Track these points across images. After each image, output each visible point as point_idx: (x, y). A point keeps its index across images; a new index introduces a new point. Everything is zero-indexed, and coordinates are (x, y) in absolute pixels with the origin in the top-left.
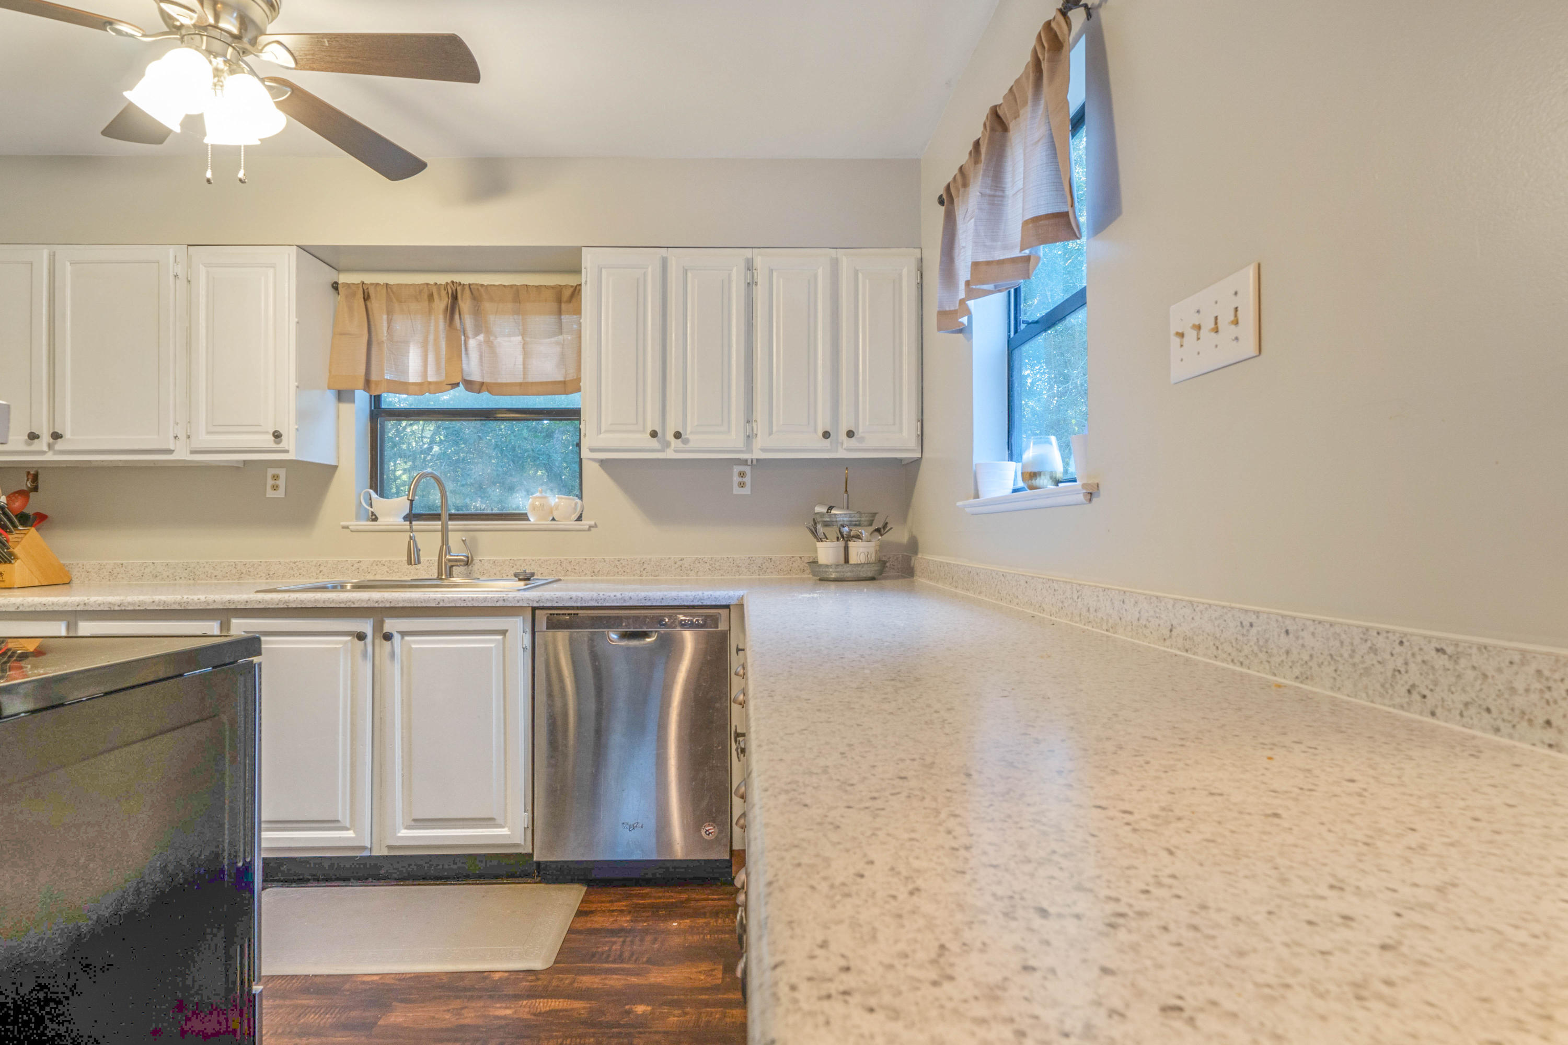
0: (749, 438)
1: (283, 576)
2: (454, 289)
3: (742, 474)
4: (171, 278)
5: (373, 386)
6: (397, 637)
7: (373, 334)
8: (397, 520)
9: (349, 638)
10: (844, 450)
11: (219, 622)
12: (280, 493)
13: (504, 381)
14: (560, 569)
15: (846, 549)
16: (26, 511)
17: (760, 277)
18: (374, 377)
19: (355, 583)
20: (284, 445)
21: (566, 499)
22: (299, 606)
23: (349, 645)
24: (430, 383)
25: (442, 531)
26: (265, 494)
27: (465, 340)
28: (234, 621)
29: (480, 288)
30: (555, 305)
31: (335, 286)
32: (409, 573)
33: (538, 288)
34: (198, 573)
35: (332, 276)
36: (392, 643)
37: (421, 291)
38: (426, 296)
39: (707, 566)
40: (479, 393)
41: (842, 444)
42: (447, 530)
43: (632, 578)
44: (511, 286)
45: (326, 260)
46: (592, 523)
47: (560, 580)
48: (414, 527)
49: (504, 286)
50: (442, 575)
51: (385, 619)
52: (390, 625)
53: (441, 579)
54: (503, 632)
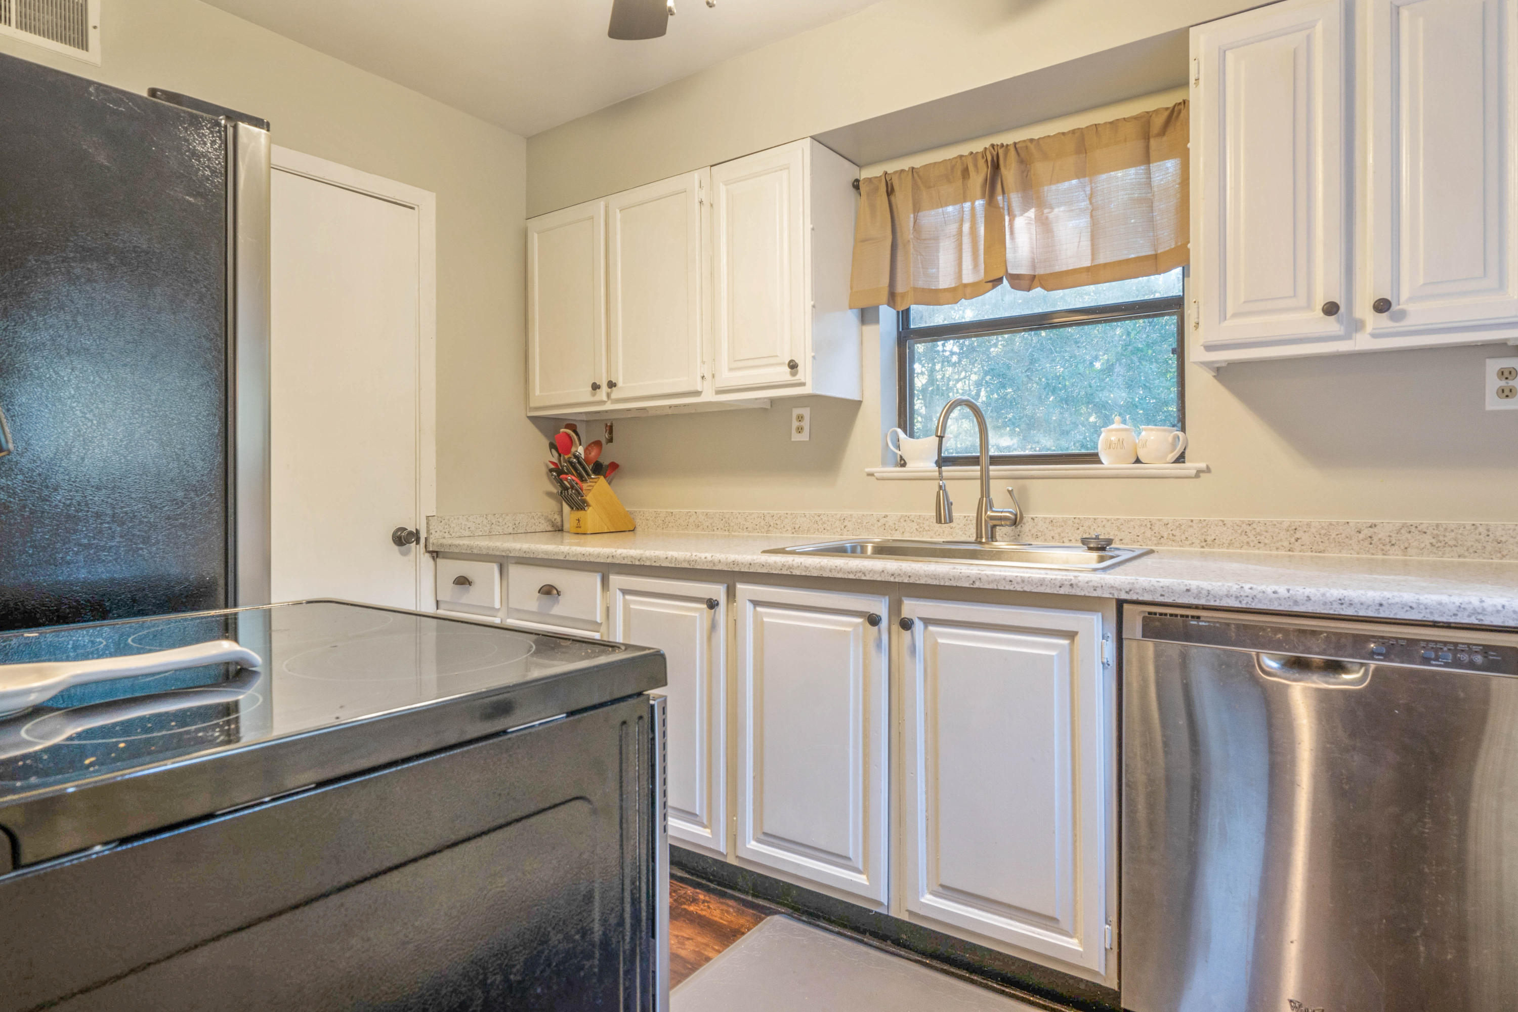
1: (808, 530)
2: (995, 153)
3: (1507, 372)
4: (697, 205)
5: (898, 299)
6: (918, 626)
7: (899, 234)
8: (929, 465)
9: (859, 620)
11: (726, 585)
12: (804, 437)
13: (1064, 268)
14: (1149, 533)
16: (601, 460)
18: (900, 288)
19: (877, 543)
20: (800, 377)
21: (1158, 430)
22: (804, 574)
23: (861, 628)
24: (966, 285)
25: (981, 478)
26: (791, 438)
27: (1010, 220)
28: (739, 586)
29: (1029, 144)
30: (1140, 145)
31: (856, 185)
32: (939, 535)
33: (1114, 124)
34: (732, 524)
35: (853, 173)
36: (912, 633)
37: (953, 168)
38: (959, 173)
39: (1428, 539)
40: (1029, 291)
42: (988, 478)
43: (1275, 552)
44: (1073, 132)
45: (846, 155)
46: (1202, 465)
47: (1151, 552)
48: (944, 474)
49: (1063, 134)
50: (981, 537)
51: (904, 598)
52: (912, 608)
53: (981, 543)
54: (1071, 635)
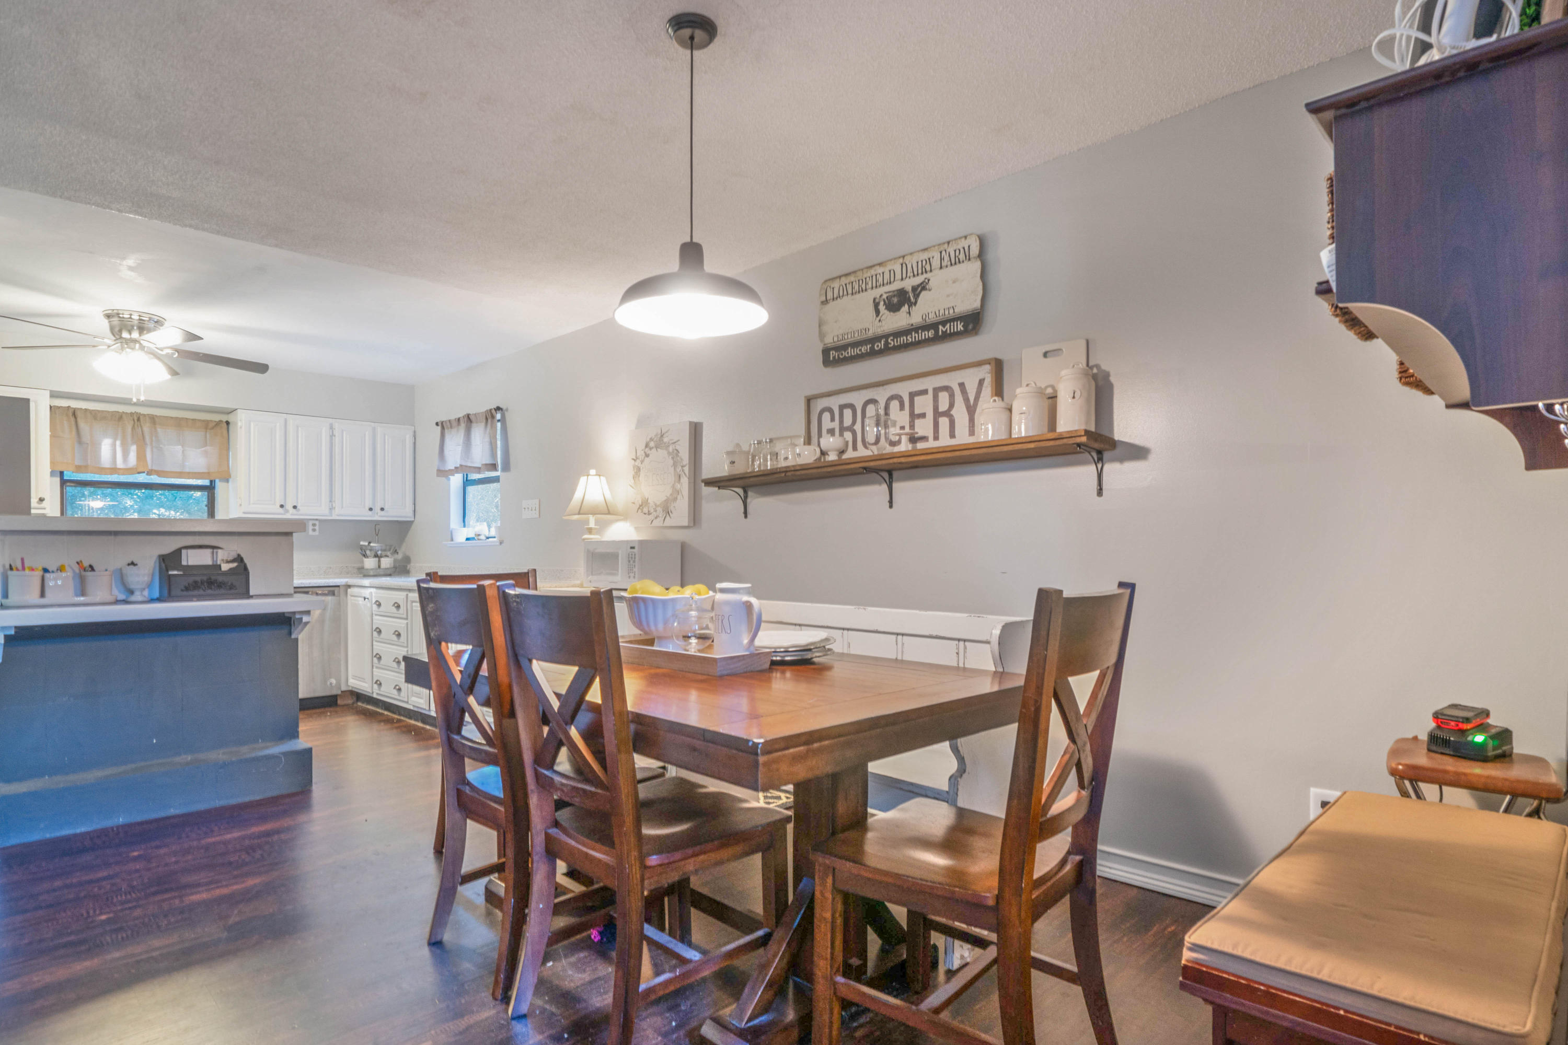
0: (332, 509)
2: (137, 416)
3: (314, 525)
10: (378, 516)
15: (379, 561)
17: (336, 433)
29: (154, 417)
30: (205, 428)
33: (193, 420)
37: (114, 415)
38: (117, 418)
41: (377, 513)
44: (175, 418)
49: (171, 417)
